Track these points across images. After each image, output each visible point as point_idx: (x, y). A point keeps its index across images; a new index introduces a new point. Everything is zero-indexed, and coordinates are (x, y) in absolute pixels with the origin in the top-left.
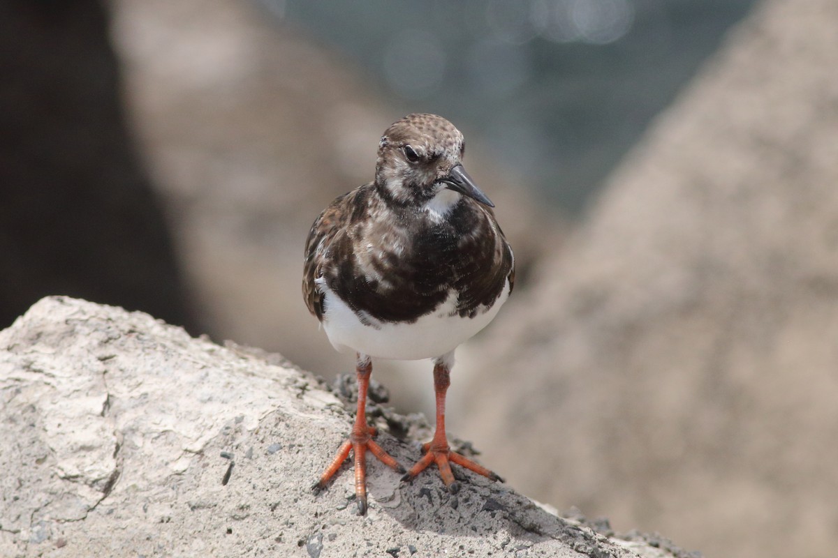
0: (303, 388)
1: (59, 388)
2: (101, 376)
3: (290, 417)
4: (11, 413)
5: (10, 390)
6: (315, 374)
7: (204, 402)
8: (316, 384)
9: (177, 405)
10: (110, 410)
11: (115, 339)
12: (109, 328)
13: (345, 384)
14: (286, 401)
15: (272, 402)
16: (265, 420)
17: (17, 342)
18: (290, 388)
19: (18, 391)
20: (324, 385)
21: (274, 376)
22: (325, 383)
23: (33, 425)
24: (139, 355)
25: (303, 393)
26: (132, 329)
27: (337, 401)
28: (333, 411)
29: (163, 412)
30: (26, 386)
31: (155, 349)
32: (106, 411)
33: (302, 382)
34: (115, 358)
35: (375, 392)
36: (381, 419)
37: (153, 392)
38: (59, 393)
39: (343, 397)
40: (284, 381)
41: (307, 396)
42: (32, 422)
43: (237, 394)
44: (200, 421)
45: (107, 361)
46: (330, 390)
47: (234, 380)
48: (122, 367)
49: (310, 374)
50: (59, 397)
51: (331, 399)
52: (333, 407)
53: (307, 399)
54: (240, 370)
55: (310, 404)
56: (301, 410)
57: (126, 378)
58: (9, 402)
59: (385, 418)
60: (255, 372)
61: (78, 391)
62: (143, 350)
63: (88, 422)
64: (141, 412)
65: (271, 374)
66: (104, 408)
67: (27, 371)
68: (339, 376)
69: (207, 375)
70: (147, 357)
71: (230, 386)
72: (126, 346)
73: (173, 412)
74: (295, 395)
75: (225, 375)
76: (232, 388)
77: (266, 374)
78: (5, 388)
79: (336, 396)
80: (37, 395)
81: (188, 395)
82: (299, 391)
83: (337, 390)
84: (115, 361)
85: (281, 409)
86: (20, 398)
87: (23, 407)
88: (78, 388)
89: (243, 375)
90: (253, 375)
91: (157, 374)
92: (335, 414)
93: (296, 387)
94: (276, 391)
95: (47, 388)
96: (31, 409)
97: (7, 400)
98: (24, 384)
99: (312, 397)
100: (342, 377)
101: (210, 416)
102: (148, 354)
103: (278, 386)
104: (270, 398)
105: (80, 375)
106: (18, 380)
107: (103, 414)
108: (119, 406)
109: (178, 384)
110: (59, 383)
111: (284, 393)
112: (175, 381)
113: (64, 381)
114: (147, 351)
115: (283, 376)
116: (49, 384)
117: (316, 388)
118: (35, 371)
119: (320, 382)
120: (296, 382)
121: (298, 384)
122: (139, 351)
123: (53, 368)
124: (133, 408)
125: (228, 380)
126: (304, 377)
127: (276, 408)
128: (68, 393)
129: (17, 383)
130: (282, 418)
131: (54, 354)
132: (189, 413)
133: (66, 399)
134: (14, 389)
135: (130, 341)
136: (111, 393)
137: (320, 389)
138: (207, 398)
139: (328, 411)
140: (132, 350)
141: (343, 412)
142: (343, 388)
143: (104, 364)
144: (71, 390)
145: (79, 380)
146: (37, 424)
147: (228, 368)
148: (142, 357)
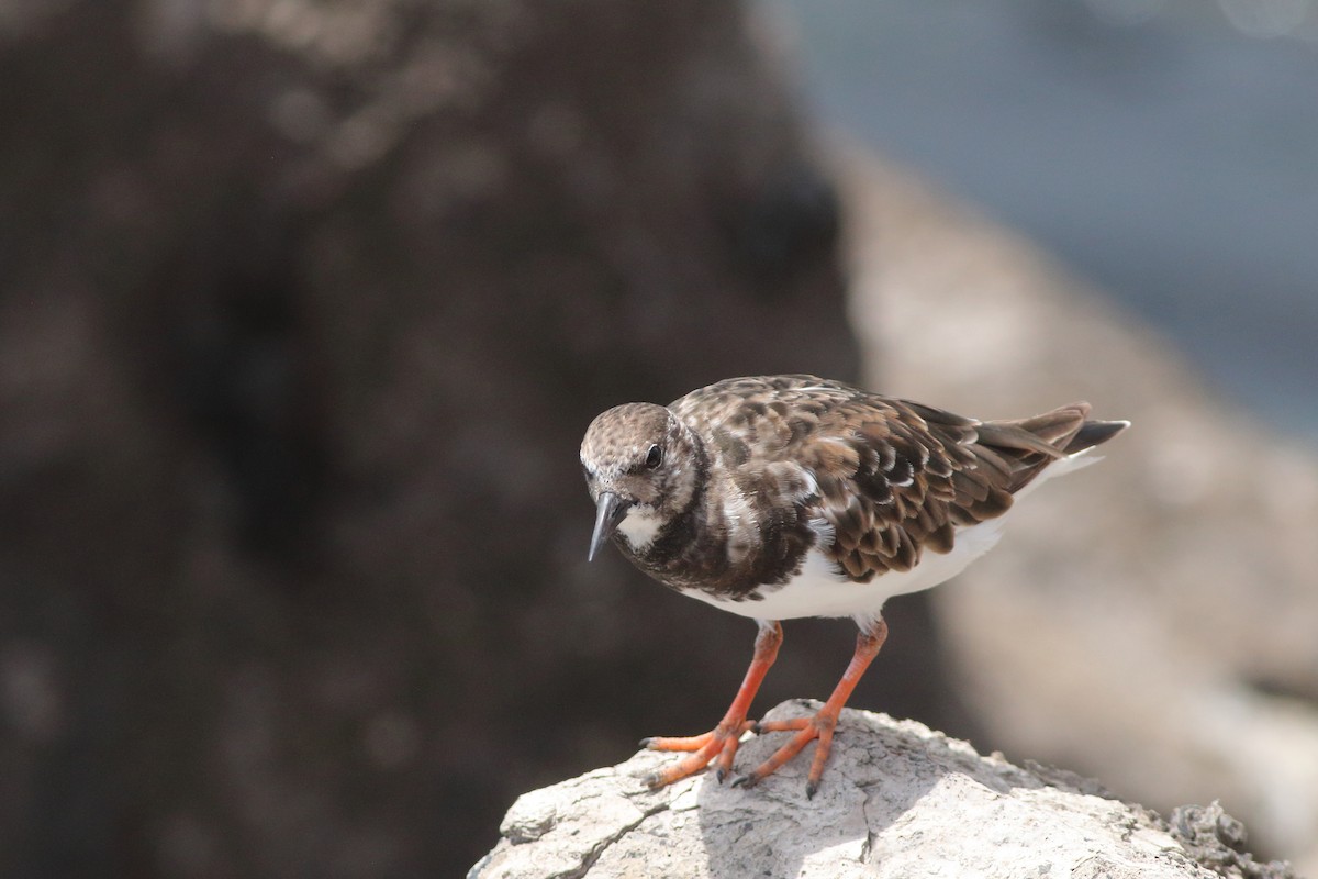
0: (1131, 827)
1: (804, 823)
2: (860, 809)
3: (1113, 867)
4: (740, 857)
5: (739, 824)
6: (1146, 808)
7: (998, 844)
8: (1147, 821)
9: (962, 848)
10: (872, 854)
11: (880, 758)
12: (871, 743)
13: (1186, 820)
14: (1108, 843)
15: (1090, 845)
16: (1080, 870)
17: (749, 761)
18: (1112, 825)
19: (749, 827)
20: (1158, 822)
21: (1092, 811)
22: (1161, 817)
23: (768, 873)
24: (911, 780)
25: (1131, 833)
26: (903, 744)
27: (1176, 845)
28: (1170, 859)
29: (943, 856)
30: (760, 820)
31: (933, 772)
32: (866, 855)
33: (1129, 818)
34: (879, 784)
35: (1226, 832)
36: (1233, 868)
37: (930, 831)
38: (804, 830)
39: (1183, 839)
40: (1105, 817)
41: (1136, 836)
42: (767, 869)
43: (1043, 834)
44: (993, 869)
45: (868, 788)
46: (1167, 830)
47: (1038, 815)
48: (889, 796)
49: (1139, 806)
50: (804, 835)
51: (1166, 841)
52: (1171, 853)
53: (1136, 841)
54: (1046, 801)
55: (1139, 849)
56: (1128, 857)
57: (894, 811)
58: (737, 841)
59: (1240, 867)
60: (1065, 804)
61: (830, 826)
62: (917, 774)
63: (842, 869)
64: (912, 856)
65: (1087, 807)
66: (864, 852)
67: (761, 800)
68: (1177, 810)
69: (1002, 807)
70: (921, 783)
71: (1033, 823)
72: (894, 768)
73: (956, 858)
74: (1119, 836)
75: (1027, 807)
76: (1036, 825)
77: (1081, 807)
78: (731, 823)
79: (1174, 837)
80: (774, 833)
81: (976, 835)
82: (1126, 831)
83: (1175, 830)
84: (879, 788)
85: (1100, 855)
86: (751, 836)
87: (755, 849)
88: (829, 824)
89: (1050, 808)
90: (1064, 808)
91: (936, 806)
92: (1174, 862)
93: (1121, 825)
94: (1095, 831)
95: (787, 824)
96: (766, 851)
97: (733, 839)
98: (756, 818)
99: (1141, 839)
100: (1182, 812)
101: (1007, 864)
102: (924, 779)
103: (1096, 824)
104: (1086, 840)
105: (831, 805)
106: (749, 812)
107: (862, 859)
108: (883, 849)
109: (962, 820)
110: (805, 816)
111: (1106, 832)
112: (959, 816)
113: (810, 814)
114: (922, 774)
115: (1104, 810)
116: (791, 818)
117: (1147, 826)
118: (771, 800)
119: (1153, 818)
120: (1121, 817)
121: (1123, 821)
122: (912, 775)
123: (796, 796)
124: (903, 851)
125: (1030, 815)
126: (1131, 811)
127: (1094, 854)
128: (816, 830)
129: (747, 816)
130: (1102, 867)
131: (796, 777)
132: (978, 859)
133: (812, 838)
134: (743, 824)
135: (900, 764)
136: (872, 831)
137: (1153, 828)
138: (1001, 839)
139: (1165, 859)
140: (902, 774)
141: (1185, 860)
142: (1183, 827)
143: (864, 791)
144: (820, 827)
145: (830, 813)
146: (774, 872)
147: (1030, 798)
148: (914, 783)
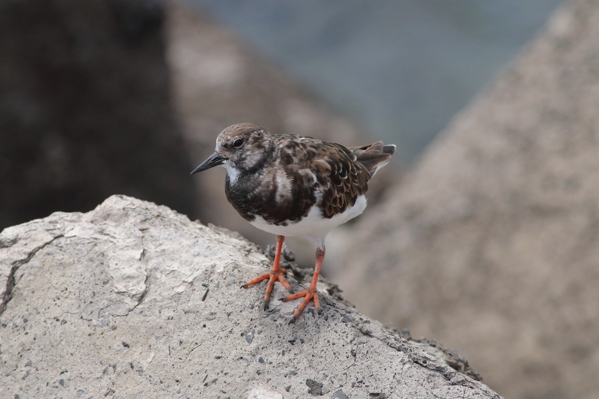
0: (249, 251)
1: (118, 244)
2: (141, 239)
3: (241, 266)
4: (91, 257)
5: (92, 244)
6: (256, 244)
7: (195, 256)
8: (256, 249)
9: (181, 257)
10: (144, 258)
11: (149, 220)
12: (146, 213)
13: (272, 250)
14: (239, 258)
15: (232, 258)
16: (227, 267)
17: (97, 218)
18: (242, 251)
19: (95, 245)
20: (260, 250)
21: (234, 244)
22: (262, 249)
23: (102, 264)
24: (162, 229)
25: (249, 254)
26: (159, 214)
27: (267, 259)
28: (264, 264)
29: (173, 260)
30: (100, 242)
31: (170, 226)
32: (142, 258)
33: (248, 248)
34: (148, 230)
35: (288, 255)
36: (290, 270)
37: (168, 249)
38: (118, 247)
39: (270, 257)
40: (239, 247)
41: (251, 255)
42: (102, 262)
43: (213, 253)
44: (192, 266)
45: (144, 231)
46: (264, 253)
47: (212, 245)
48: (152, 235)
49: (253, 244)
50: (117, 249)
51: (263, 258)
52: (264, 262)
53: (250, 257)
54: (215, 240)
55: (252, 260)
56: (247, 263)
57: (154, 241)
58: (90, 250)
59: (292, 270)
60: (223, 241)
61: (128, 246)
62: (164, 226)
63: (132, 263)
64: (161, 259)
65: (232, 243)
66: (141, 256)
67: (101, 234)
68: (268, 246)
69: (197, 241)
70: (165, 230)
71: (209, 248)
72: (155, 224)
73: (178, 261)
74: (244, 255)
75: (207, 242)
76: (210, 249)
77: (229, 242)
78: (88, 243)
79: (267, 256)
80: (106, 248)
81: (186, 252)
82: (247, 253)
83: (267, 253)
84: (148, 231)
85: (236, 262)
86: (96, 248)
87: (98, 254)
88: (128, 245)
89: (217, 243)
90: (222, 243)
91: (171, 239)
92: (265, 266)
93: (245, 251)
94: (234, 252)
95: (111, 244)
96: (102, 255)
97: (89, 249)
98: (99, 241)
99: (253, 256)
100: (270, 247)
101: (198, 264)
102: (167, 229)
103: (235, 249)
104: (230, 255)
105: (129, 238)
106: (96, 239)
107: (140, 260)
108: (149, 256)
109: (181, 246)
110: (118, 241)
111: (238, 253)
112: (180, 244)
113: (120, 240)
114: (166, 227)
115: (239, 244)
116: (112, 242)
117: (256, 251)
118: (105, 234)
119: (258, 249)
120: (245, 247)
121: (246, 249)
122: (162, 227)
123: (115, 233)
124: (157, 257)
125: (208, 244)
126: (250, 245)
127: (233, 261)
128: (122, 247)
129: (95, 240)
130: (236, 266)
131: (116, 226)
132: (187, 261)
133: (121, 251)
134: (93, 243)
135: (157, 221)
136: (145, 248)
137: (258, 252)
138: (196, 254)
139: (262, 264)
140: (158, 226)
141: (270, 265)
142: (270, 252)
143: (143, 232)
144: (124, 246)
145: (128, 240)
146: (105, 263)
147: (209, 238)
148: (163, 230)
